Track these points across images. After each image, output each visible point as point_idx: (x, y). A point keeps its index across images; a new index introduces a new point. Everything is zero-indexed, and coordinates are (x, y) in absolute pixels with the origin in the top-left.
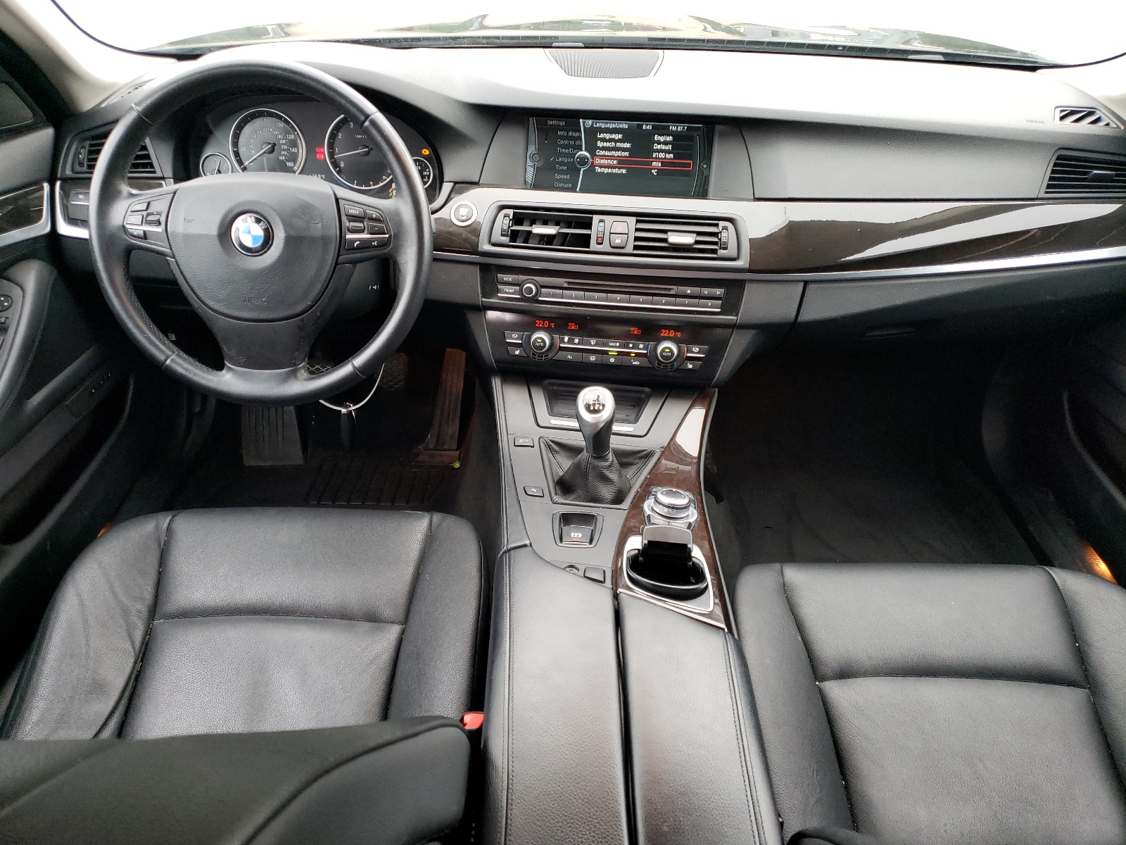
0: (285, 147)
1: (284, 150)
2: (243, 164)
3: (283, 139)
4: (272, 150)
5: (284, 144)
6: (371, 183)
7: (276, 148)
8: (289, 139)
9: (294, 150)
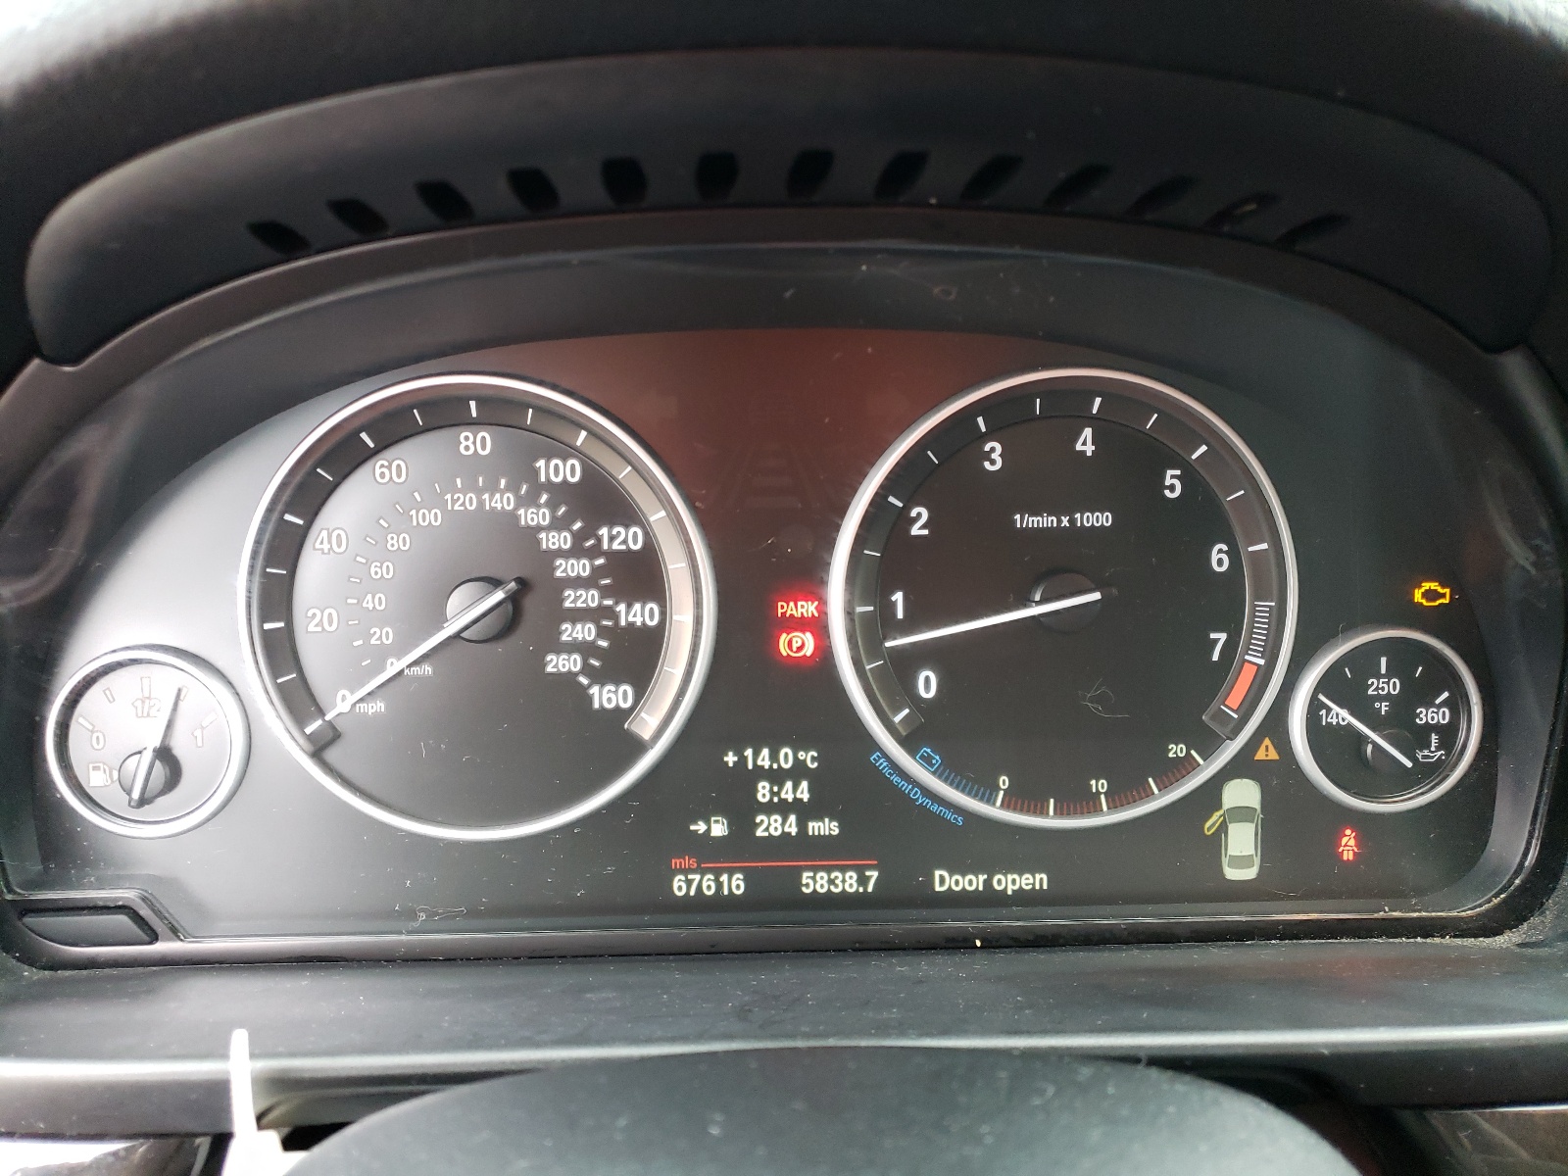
0: (590, 598)
1: (578, 616)
2: (321, 713)
3: (576, 551)
4: (510, 619)
5: (578, 583)
6: (1100, 785)
7: (530, 603)
8: (611, 555)
9: (639, 614)
